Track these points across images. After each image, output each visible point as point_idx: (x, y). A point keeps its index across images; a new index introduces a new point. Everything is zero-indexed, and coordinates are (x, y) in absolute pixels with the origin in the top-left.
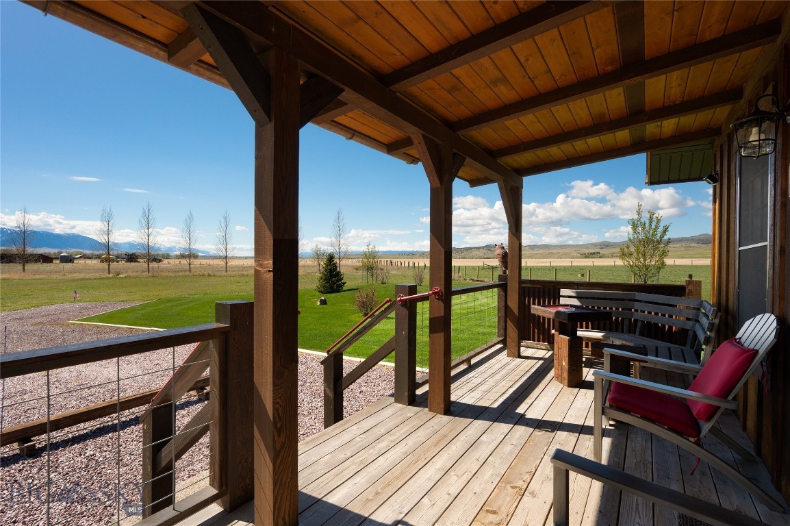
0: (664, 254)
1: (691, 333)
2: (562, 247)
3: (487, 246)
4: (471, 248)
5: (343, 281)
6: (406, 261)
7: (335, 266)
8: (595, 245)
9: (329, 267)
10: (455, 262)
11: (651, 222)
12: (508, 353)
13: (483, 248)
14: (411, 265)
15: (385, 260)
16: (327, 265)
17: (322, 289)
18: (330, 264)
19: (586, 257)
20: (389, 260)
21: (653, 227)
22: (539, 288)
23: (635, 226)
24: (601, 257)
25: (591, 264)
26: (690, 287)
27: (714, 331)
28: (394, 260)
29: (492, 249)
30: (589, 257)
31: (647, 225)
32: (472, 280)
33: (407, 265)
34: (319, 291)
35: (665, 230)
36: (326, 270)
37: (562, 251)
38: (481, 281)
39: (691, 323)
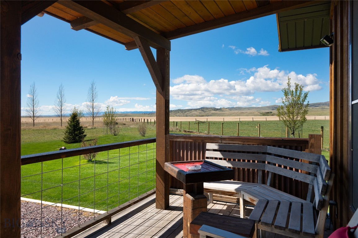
0: (306, 112)
1: (310, 187)
2: (249, 108)
3: (202, 108)
4: (191, 110)
5: (84, 134)
6: (142, 119)
7: (78, 122)
8: (269, 107)
9: (73, 123)
10: (172, 119)
11: (296, 91)
12: (156, 206)
13: (199, 109)
14: (146, 121)
15: (129, 118)
16: (71, 122)
17: (67, 140)
18: (74, 121)
19: (264, 115)
20: (131, 118)
21: (298, 94)
22: (191, 142)
23: (286, 94)
24: (272, 115)
25: (265, 120)
26: (312, 141)
27: (328, 193)
28: (135, 118)
29: (205, 110)
30: (265, 115)
31: (294, 92)
32: (185, 131)
33: (143, 121)
34: (65, 142)
35: (306, 96)
36: (70, 126)
37: (249, 111)
38: (191, 132)
39: (310, 177)
